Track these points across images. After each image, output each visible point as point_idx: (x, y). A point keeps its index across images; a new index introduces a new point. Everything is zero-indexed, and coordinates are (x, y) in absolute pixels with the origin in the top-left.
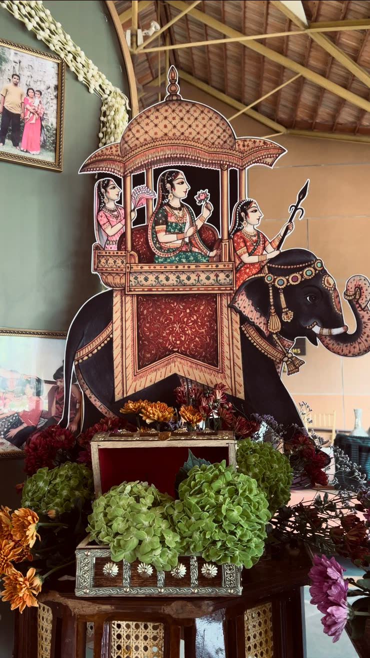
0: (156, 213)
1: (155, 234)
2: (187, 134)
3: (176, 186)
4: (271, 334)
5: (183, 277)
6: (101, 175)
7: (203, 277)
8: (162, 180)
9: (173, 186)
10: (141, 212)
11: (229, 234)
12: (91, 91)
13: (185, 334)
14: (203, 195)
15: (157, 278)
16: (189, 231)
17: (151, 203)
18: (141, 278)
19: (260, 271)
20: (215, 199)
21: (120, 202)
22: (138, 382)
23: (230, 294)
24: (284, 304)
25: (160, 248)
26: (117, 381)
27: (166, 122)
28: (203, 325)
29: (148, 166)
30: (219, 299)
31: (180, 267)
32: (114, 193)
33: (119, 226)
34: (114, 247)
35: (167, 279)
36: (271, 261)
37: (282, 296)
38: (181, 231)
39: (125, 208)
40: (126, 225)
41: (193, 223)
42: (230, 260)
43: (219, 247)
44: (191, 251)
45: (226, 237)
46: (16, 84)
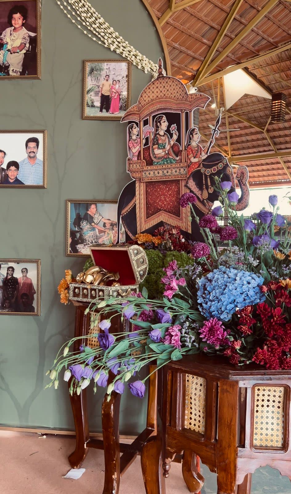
0: (154, 139)
1: (153, 150)
2: (166, 95)
3: (162, 124)
4: (204, 199)
5: (165, 172)
6: (130, 122)
7: (174, 171)
8: (156, 122)
9: (160, 124)
10: (147, 139)
11: (185, 147)
12: (146, 72)
13: (166, 201)
15: (154, 173)
16: (168, 147)
17: (151, 134)
18: (147, 173)
19: (199, 167)
21: (138, 135)
22: (146, 225)
23: (186, 179)
24: (209, 184)
25: (155, 157)
26: (138, 224)
27: (157, 90)
28: (173, 196)
29: (149, 115)
30: (180, 182)
31: (164, 167)
32: (135, 131)
33: (138, 147)
34: (136, 158)
35: (158, 173)
36: (204, 160)
37: (209, 179)
38: (164, 147)
39: (140, 138)
40: (141, 147)
41: (169, 141)
42: (185, 162)
43: (181, 155)
44: (169, 158)
45: (184, 149)
46: (107, 80)
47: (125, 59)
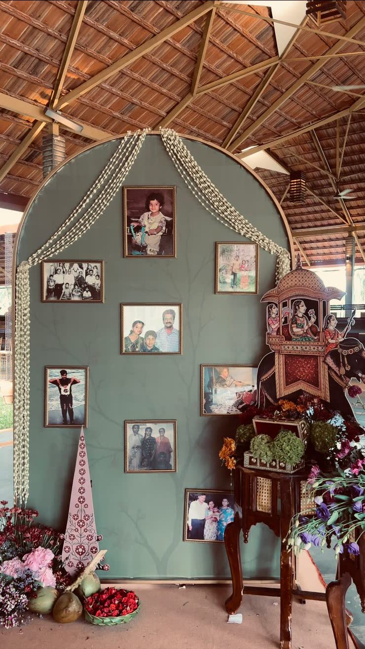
0: (292, 319)
1: (292, 328)
2: (305, 284)
3: (300, 307)
4: (341, 375)
5: (304, 347)
6: (269, 303)
7: (312, 348)
8: (294, 305)
9: (299, 307)
10: (286, 319)
11: (323, 330)
12: (272, 253)
13: (305, 372)
14: (312, 311)
15: (293, 347)
16: (306, 327)
17: (290, 314)
18: (286, 347)
19: (336, 347)
20: (317, 314)
21: (277, 314)
22: (286, 391)
23: (323, 356)
24: (346, 363)
25: (294, 335)
26: (277, 390)
27: (296, 279)
28: (312, 369)
29: (288, 298)
30: (319, 358)
31: (302, 343)
32: (275, 310)
33: (277, 324)
34: (275, 334)
35: (297, 348)
36: (341, 342)
37: (346, 359)
38: (303, 327)
39: (279, 317)
40: (280, 324)
41: (307, 323)
42: (323, 341)
43: (319, 335)
44: (307, 336)
45: (321, 331)
46: (237, 260)
47: (254, 243)
